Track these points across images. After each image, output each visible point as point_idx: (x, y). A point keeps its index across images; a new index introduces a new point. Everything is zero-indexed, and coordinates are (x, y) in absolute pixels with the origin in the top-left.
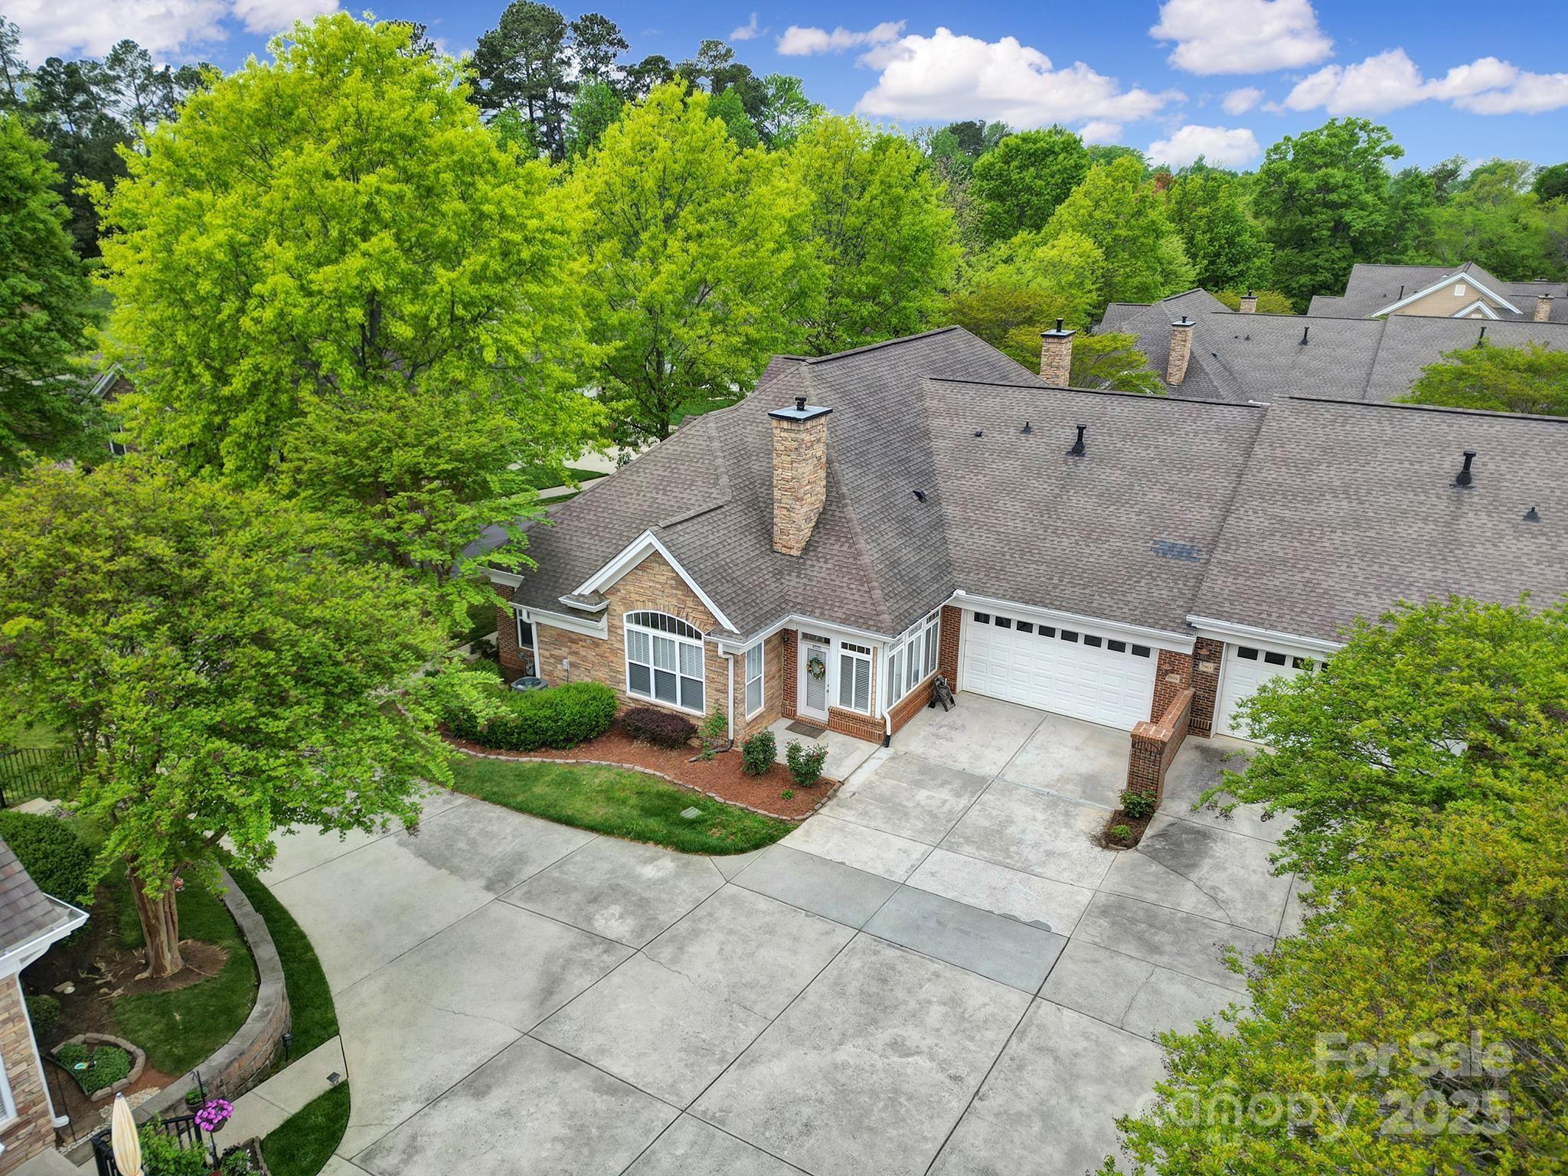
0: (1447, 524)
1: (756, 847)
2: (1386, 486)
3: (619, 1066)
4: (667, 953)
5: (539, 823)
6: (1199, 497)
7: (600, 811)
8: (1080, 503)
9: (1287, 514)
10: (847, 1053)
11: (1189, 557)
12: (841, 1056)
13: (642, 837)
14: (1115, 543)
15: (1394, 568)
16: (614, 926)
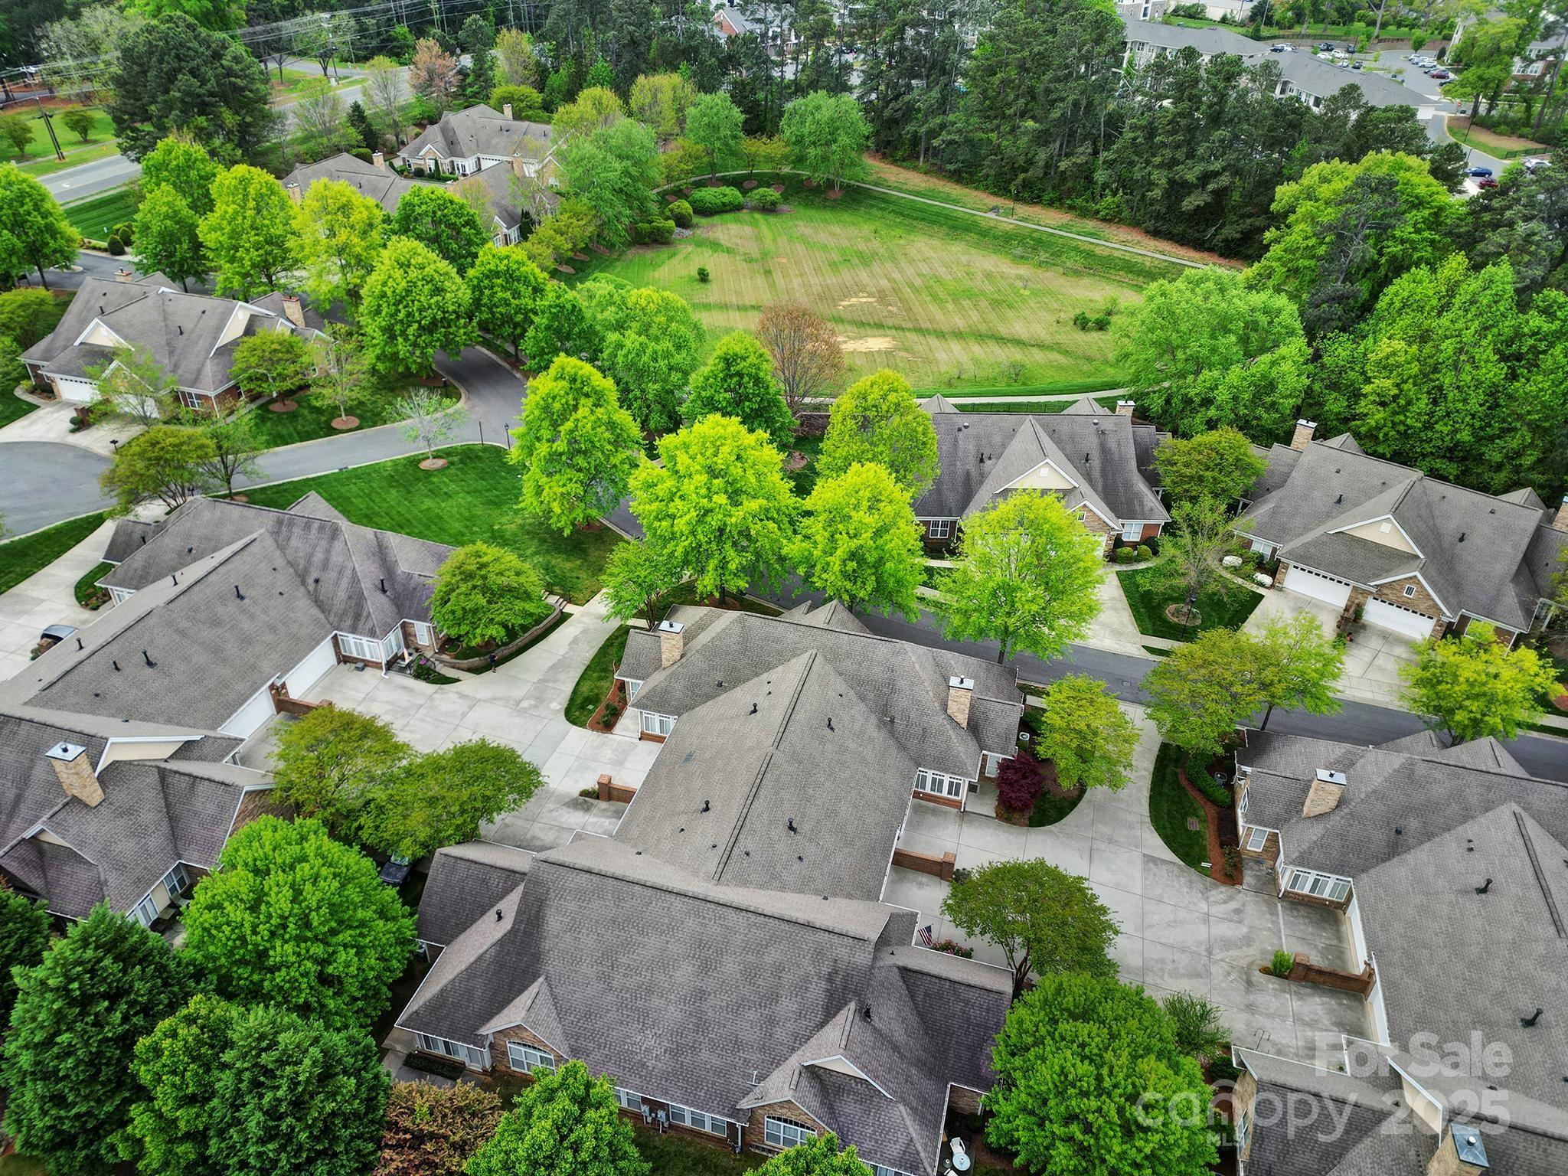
1: (571, 722)
3: (473, 711)
4: (515, 714)
6: (717, 752)
7: (584, 689)
11: (685, 761)
13: (571, 700)
14: (696, 742)
16: (525, 704)
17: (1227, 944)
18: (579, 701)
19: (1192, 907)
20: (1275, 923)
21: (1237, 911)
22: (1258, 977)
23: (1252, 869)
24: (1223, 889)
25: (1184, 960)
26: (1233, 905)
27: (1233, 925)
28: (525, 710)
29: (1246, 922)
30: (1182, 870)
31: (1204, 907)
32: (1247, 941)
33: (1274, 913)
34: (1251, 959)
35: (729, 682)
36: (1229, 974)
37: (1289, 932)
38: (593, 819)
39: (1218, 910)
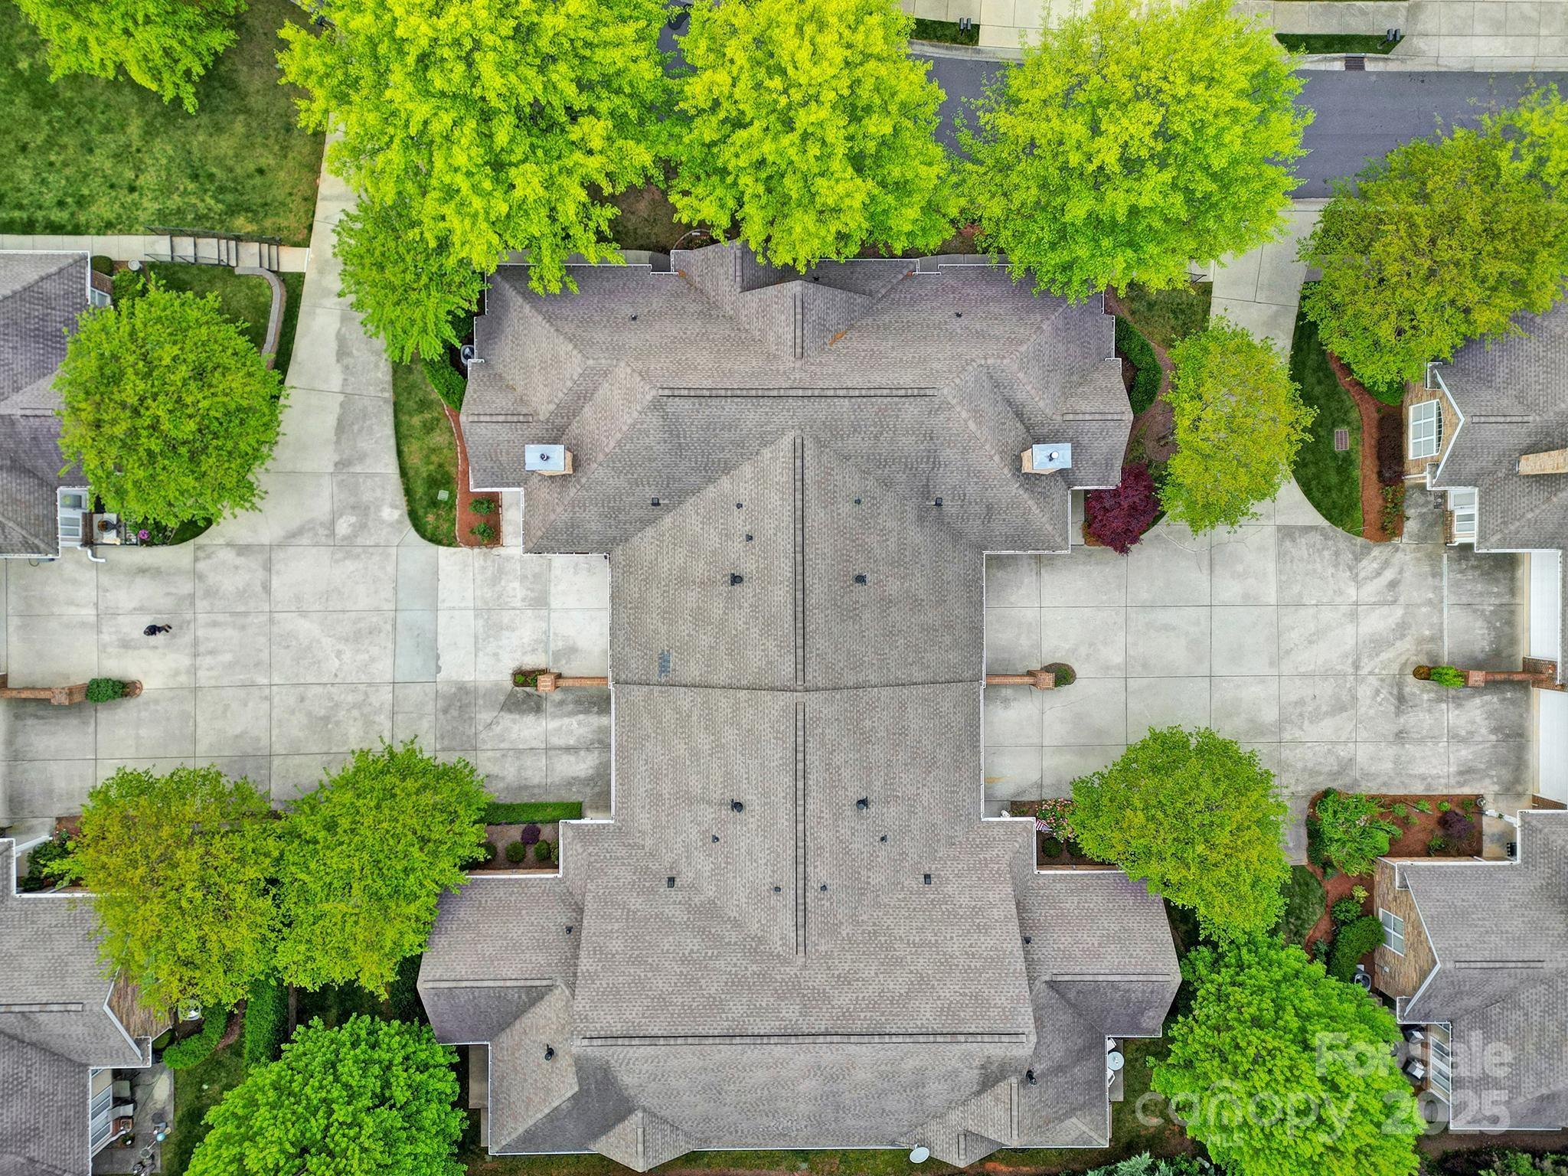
0: (703, 799)
1: (430, 540)
2: (726, 766)
3: (276, 583)
4: (340, 555)
5: (392, 442)
6: (708, 666)
7: (414, 460)
8: (691, 598)
9: (695, 718)
10: (327, 642)
11: (661, 672)
12: (324, 640)
13: (408, 492)
14: (663, 629)
15: (666, 775)
16: (343, 527)
17: (1378, 644)
18: (420, 490)
19: (1338, 600)
20: (1437, 589)
21: (1393, 585)
22: (1413, 685)
23: (1417, 505)
24: (1376, 552)
25: (1326, 689)
26: (1389, 575)
27: (1385, 610)
28: (349, 541)
29: (1402, 599)
30: (1326, 537)
31: (1351, 591)
32: (1402, 629)
33: (1436, 574)
34: (1403, 658)
35: (670, 496)
36: (1377, 692)
37: (1454, 599)
38: (553, 724)
39: (1372, 589)
